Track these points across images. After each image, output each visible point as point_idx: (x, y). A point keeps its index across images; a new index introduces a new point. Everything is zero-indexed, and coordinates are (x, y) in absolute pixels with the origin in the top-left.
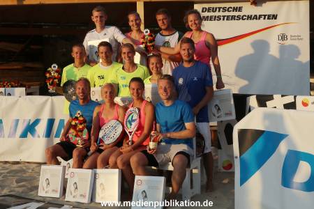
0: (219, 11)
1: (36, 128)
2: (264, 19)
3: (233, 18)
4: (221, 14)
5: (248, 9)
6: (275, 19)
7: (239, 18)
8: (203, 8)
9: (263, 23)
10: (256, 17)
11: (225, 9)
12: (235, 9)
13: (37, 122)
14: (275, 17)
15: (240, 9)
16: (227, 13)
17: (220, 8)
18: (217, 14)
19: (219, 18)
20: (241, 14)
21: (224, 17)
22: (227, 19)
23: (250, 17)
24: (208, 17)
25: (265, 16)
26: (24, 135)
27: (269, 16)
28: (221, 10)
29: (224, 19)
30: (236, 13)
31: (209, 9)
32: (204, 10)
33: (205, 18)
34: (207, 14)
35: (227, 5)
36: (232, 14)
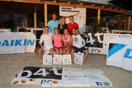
1: (20, 43)
3: (69, 11)
4: (66, 10)
5: (73, 9)
7: (71, 11)
9: (76, 13)
10: (75, 11)
11: (67, 9)
12: (70, 9)
13: (21, 40)
14: (79, 12)
16: (68, 10)
18: (65, 10)
19: (66, 11)
23: (73, 11)
25: (77, 11)
26: (16, 45)
30: (70, 10)
31: (63, 8)
32: (62, 8)
33: (62, 11)
34: (63, 9)
35: (68, 7)
36: (69, 10)
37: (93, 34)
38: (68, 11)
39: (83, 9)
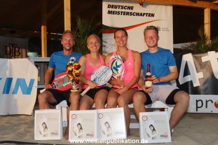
0: (119, 8)
2: (147, 16)
3: (128, 14)
4: (120, 10)
5: (137, 8)
6: (153, 16)
7: (131, 14)
8: (109, 5)
10: (141, 15)
11: (123, 7)
12: (129, 8)
14: (153, 15)
15: (132, 8)
16: (123, 10)
17: (119, 6)
18: (117, 10)
19: (118, 13)
20: (133, 11)
21: (122, 12)
22: (124, 14)
23: (138, 14)
24: (111, 11)
25: (147, 14)
27: (149, 14)
28: (120, 7)
29: (121, 14)
30: (130, 11)
31: (112, 7)
32: (109, 6)
33: (109, 12)
34: (111, 9)
35: (124, 4)
36: (127, 11)
37: (196, 55)
38: (124, 13)
39: (164, 7)
